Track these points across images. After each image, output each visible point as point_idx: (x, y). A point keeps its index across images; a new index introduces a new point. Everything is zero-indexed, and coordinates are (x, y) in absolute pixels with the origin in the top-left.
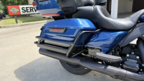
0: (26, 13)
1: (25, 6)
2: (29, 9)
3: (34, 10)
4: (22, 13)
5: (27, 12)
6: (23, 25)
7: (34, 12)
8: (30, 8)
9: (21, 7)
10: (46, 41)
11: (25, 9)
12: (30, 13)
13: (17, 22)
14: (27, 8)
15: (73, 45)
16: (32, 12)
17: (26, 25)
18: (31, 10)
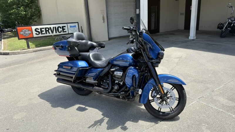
0: (40, 35)
1: (39, 27)
2: (44, 30)
3: (50, 31)
4: (35, 36)
5: (42, 34)
6: (36, 51)
7: (51, 34)
8: (46, 28)
9: (34, 28)
10: (61, 73)
11: (39, 30)
12: (46, 35)
13: (28, 47)
14: (41, 29)
15: (76, 73)
16: (48, 34)
17: (40, 50)
18: (46, 31)
